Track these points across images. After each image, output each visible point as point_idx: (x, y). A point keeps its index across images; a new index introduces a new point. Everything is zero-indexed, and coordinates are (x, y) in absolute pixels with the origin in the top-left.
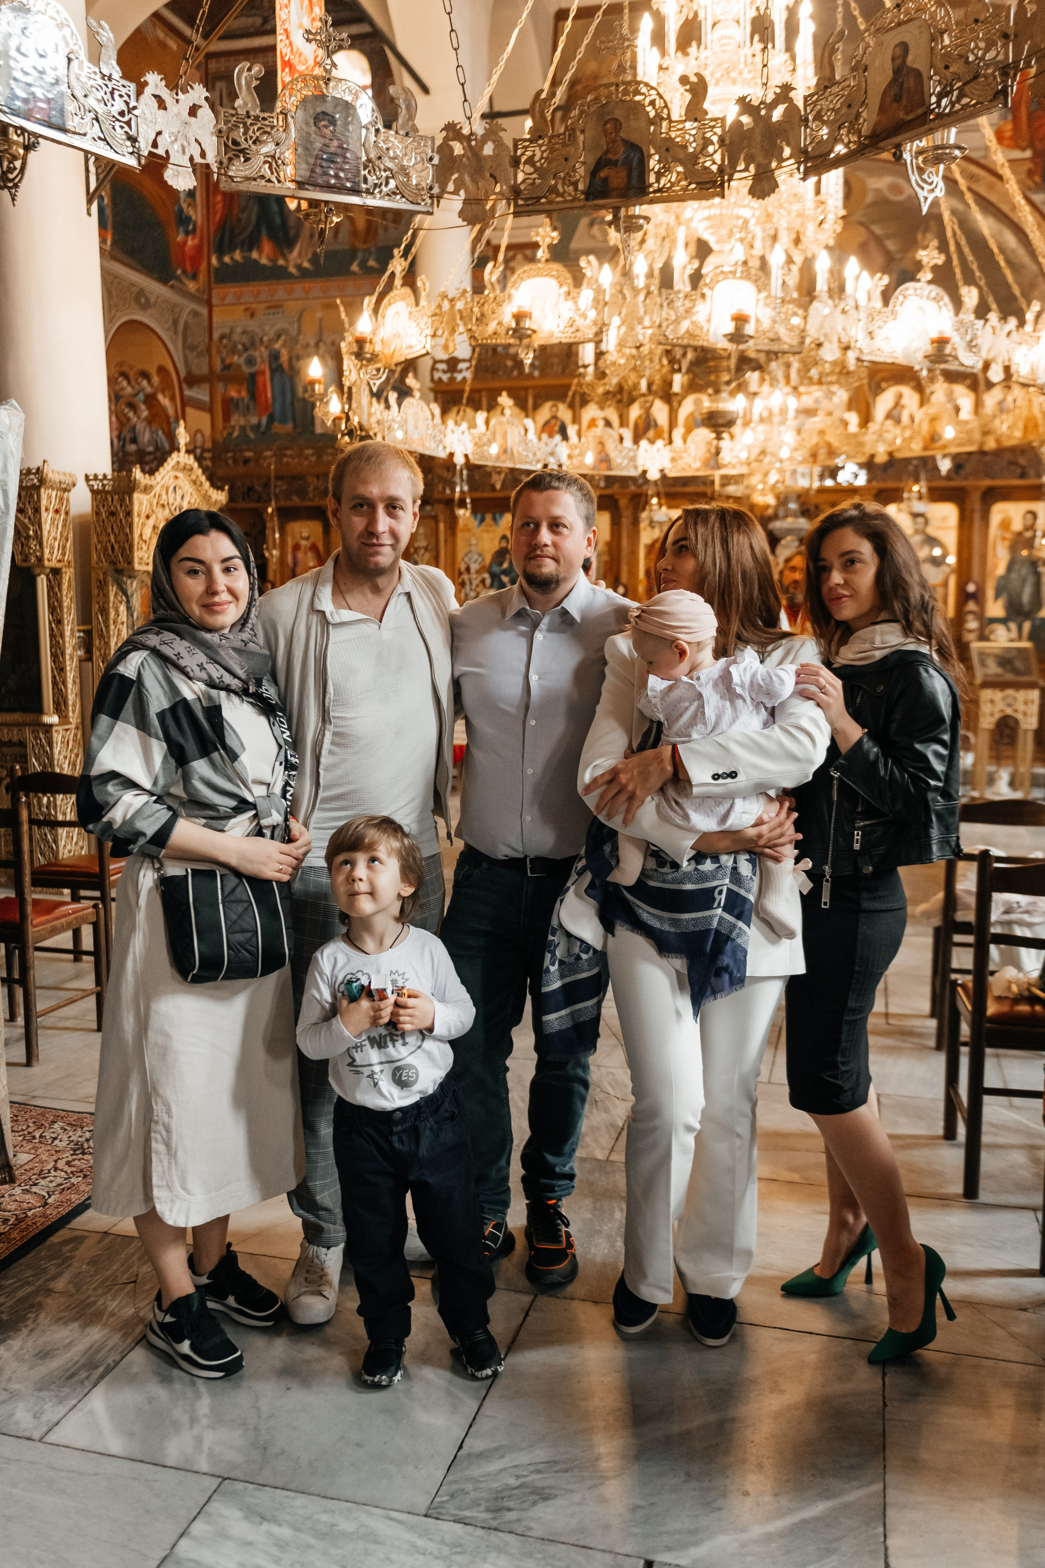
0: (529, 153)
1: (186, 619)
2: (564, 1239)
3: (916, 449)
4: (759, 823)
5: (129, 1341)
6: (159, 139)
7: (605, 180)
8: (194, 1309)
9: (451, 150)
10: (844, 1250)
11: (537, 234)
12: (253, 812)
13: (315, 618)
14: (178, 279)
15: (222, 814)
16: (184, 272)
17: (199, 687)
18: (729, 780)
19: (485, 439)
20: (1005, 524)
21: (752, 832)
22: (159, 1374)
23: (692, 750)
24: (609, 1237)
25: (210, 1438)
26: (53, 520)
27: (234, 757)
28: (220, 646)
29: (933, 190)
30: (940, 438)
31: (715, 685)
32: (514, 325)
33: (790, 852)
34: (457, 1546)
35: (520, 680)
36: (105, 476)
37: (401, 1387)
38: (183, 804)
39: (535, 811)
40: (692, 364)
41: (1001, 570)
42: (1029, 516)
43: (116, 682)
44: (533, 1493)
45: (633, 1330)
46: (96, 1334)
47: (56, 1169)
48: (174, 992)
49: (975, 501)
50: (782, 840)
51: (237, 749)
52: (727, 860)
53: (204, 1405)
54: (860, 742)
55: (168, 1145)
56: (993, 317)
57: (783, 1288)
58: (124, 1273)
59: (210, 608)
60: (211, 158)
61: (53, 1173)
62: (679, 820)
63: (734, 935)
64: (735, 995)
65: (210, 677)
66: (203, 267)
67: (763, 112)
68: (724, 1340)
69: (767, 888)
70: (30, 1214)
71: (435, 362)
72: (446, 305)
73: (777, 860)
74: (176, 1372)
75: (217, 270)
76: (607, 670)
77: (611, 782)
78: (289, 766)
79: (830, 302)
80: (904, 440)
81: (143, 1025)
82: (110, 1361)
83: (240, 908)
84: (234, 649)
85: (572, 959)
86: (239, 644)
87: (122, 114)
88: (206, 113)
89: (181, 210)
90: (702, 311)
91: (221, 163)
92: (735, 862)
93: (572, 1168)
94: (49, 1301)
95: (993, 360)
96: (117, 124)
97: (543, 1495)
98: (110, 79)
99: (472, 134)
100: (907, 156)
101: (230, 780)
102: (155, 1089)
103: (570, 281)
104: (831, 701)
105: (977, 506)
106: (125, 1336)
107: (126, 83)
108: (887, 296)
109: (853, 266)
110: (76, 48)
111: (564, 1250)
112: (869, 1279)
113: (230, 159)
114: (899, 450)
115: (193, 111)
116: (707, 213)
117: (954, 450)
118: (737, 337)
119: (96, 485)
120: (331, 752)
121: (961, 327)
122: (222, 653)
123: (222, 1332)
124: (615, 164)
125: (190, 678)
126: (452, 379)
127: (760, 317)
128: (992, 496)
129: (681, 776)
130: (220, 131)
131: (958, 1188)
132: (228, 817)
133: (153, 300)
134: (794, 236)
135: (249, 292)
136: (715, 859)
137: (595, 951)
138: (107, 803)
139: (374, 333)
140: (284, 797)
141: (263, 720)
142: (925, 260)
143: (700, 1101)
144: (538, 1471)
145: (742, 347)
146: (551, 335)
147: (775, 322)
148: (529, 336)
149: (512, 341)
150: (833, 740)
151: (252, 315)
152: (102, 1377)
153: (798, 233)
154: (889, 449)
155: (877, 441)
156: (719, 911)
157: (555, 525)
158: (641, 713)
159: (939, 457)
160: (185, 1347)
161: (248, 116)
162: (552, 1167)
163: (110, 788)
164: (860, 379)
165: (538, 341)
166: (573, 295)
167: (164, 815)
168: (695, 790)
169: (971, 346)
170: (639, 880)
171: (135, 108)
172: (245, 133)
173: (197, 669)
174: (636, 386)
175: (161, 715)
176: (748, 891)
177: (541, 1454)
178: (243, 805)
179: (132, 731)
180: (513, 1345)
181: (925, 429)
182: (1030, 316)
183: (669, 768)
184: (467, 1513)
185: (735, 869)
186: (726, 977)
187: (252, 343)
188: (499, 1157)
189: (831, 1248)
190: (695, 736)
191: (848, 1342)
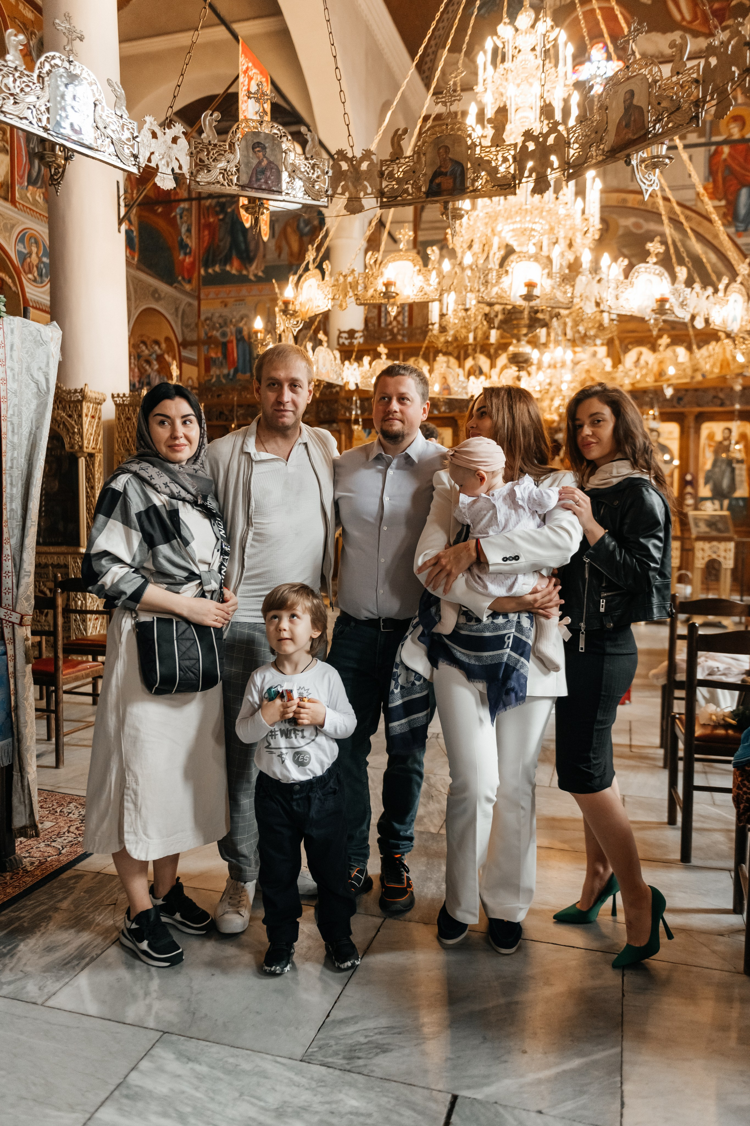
0: (390, 169)
1: (157, 454)
2: (405, 881)
3: (649, 382)
4: (535, 591)
5: (108, 941)
6: (152, 157)
7: (439, 185)
8: (152, 919)
9: (340, 166)
10: (596, 891)
11: (400, 233)
12: (199, 581)
13: (244, 458)
14: (179, 282)
15: (178, 581)
16: (183, 278)
17: (165, 498)
18: (514, 561)
19: (369, 374)
20: (711, 437)
21: (530, 598)
22: (126, 964)
23: (490, 543)
24: (437, 882)
25: (157, 1006)
26: (90, 422)
27: (186, 543)
28: (179, 472)
29: (651, 185)
30: (665, 374)
31: (505, 499)
32: (384, 290)
33: (556, 613)
34: (321, 1082)
35: (377, 500)
36: (124, 395)
37: (289, 975)
38: (152, 574)
39: (387, 587)
40: (502, 322)
41: (708, 466)
42: (727, 431)
43: (109, 493)
44: (376, 1047)
45: (451, 942)
46: (85, 937)
47: (69, 832)
48: (143, 700)
49: (691, 421)
50: (550, 604)
51: (189, 538)
52: (513, 617)
53: (155, 984)
54: (603, 538)
55: (135, 804)
56: (697, 286)
57: (555, 917)
58: (108, 899)
59: (173, 447)
60: (185, 170)
61: (66, 834)
62: (480, 589)
63: (518, 667)
64: (518, 708)
65: (172, 492)
66: (195, 275)
67: (541, 140)
68: (513, 950)
69: (541, 636)
70: (49, 859)
71: (341, 332)
72: (341, 279)
73: (547, 617)
74: (138, 963)
75: (203, 277)
76: (434, 493)
77: (435, 564)
78: (223, 553)
79: (590, 276)
80: (642, 376)
81: (121, 722)
82: (94, 954)
83: (188, 644)
84: (188, 474)
85: (410, 685)
86: (192, 472)
87: (128, 140)
88: (183, 142)
89: (182, 240)
90: (506, 281)
91: (192, 173)
92: (519, 618)
93: (411, 833)
94: (56, 915)
95: (698, 314)
96: (126, 146)
97: (383, 1049)
98: (121, 117)
99: (354, 157)
100: (634, 162)
101: (184, 559)
102: (128, 766)
103: (421, 263)
104: (583, 510)
105: (692, 424)
106: (105, 938)
107: (132, 121)
108: (627, 272)
109: (606, 259)
110: (99, 98)
111: (405, 889)
112: (614, 912)
113: (198, 171)
114: (638, 382)
115: (175, 140)
116: (512, 227)
117: (674, 381)
118: (529, 297)
119: (119, 401)
120: (252, 546)
121: (676, 292)
122: (180, 477)
123: (170, 935)
124: (445, 174)
125: (159, 492)
126: (351, 344)
127: (544, 285)
128: (701, 418)
129: (482, 560)
130: (192, 153)
131: (678, 856)
132: (182, 584)
133: (163, 295)
134: (568, 242)
135: (224, 291)
136: (506, 615)
137: (425, 679)
138: (101, 572)
139: (295, 298)
140: (220, 572)
141: (207, 522)
142: (652, 250)
143: (496, 782)
144: (381, 1033)
145: (533, 303)
146: (408, 297)
147: (553, 288)
148: (394, 297)
149: (383, 301)
150: (584, 537)
151: (226, 306)
152: (87, 964)
153: (571, 240)
154: (632, 382)
155: (625, 376)
156: (508, 650)
157: (402, 399)
158: (456, 520)
159: (665, 386)
160: (144, 945)
161: (210, 144)
162: (398, 832)
163: (103, 562)
164: (611, 332)
165: (400, 300)
166: (422, 271)
167: (139, 581)
168: (491, 568)
169: (682, 305)
170: (454, 630)
171: (137, 137)
172: (207, 155)
173: (163, 486)
174: (466, 338)
175: (139, 515)
176: (528, 637)
177: (383, 1022)
178: (192, 576)
179: (119, 525)
180: (367, 950)
181: (656, 368)
182: (721, 287)
183: (474, 554)
184: (330, 1060)
185: (519, 622)
186: (513, 695)
187: (225, 323)
188: (361, 824)
189: (588, 890)
190: (491, 533)
191: (599, 953)
